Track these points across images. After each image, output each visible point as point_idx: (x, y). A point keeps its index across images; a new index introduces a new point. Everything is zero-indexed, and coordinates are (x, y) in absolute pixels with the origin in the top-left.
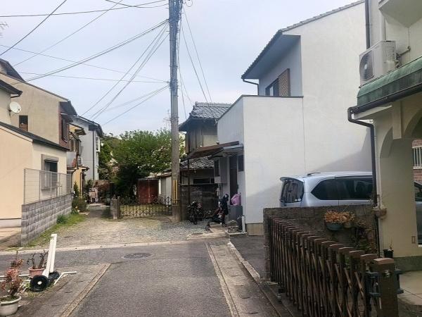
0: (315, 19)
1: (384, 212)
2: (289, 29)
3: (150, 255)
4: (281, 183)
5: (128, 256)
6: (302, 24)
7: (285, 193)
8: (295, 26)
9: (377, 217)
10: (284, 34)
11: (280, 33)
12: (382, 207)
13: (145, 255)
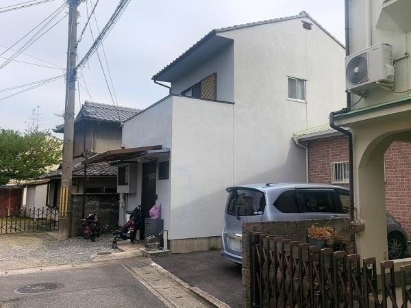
0: (248, 26)
1: (362, 227)
2: (223, 31)
4: (227, 195)
5: (23, 289)
6: (236, 28)
7: (231, 206)
8: (230, 29)
10: (218, 34)
11: (213, 33)
13: (52, 286)
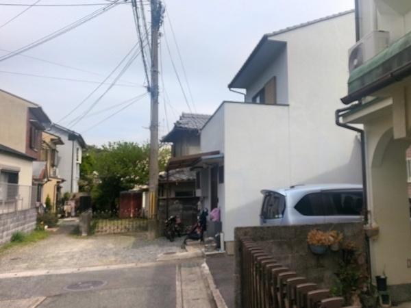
1: (376, 232)
3: (101, 283)
9: (368, 237)
12: (374, 225)
